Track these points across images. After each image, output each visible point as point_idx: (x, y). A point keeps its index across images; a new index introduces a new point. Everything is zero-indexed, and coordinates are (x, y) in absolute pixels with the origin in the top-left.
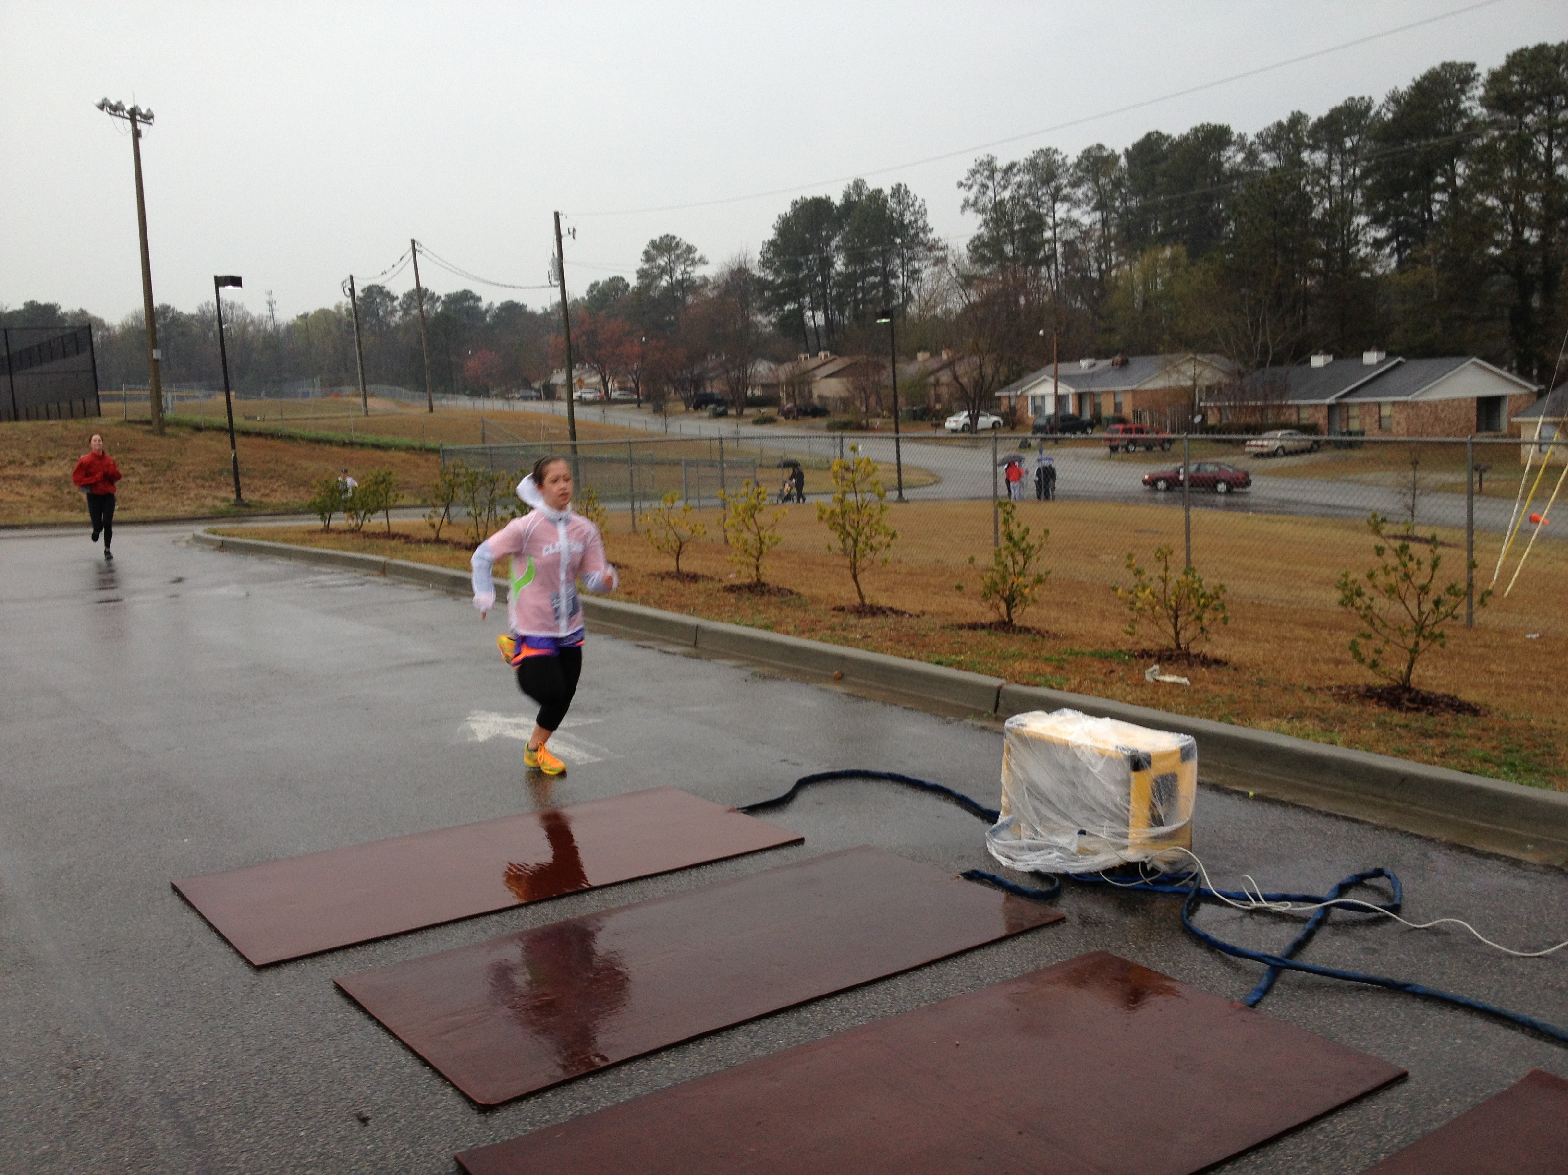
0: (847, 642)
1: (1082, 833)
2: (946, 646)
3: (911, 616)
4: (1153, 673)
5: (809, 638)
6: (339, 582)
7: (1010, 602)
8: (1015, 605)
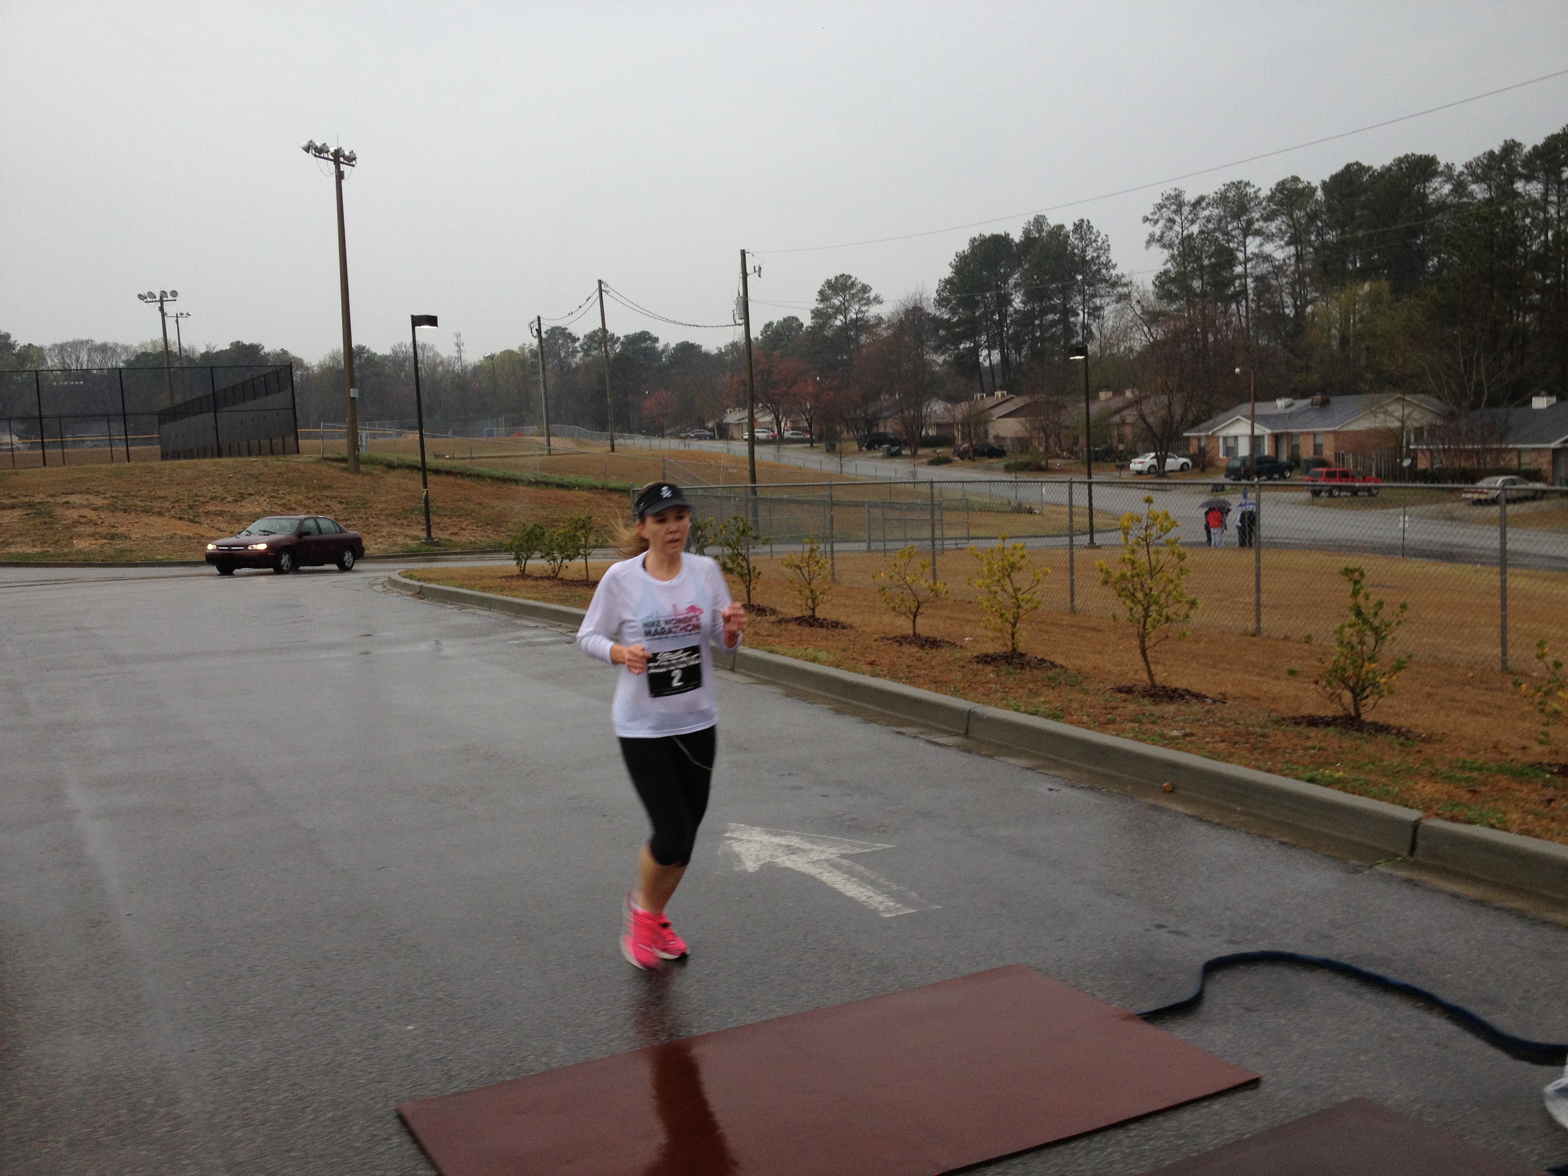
0: (1169, 742)
3: (1214, 701)
6: (546, 639)
7: (1358, 693)
8: (1367, 697)
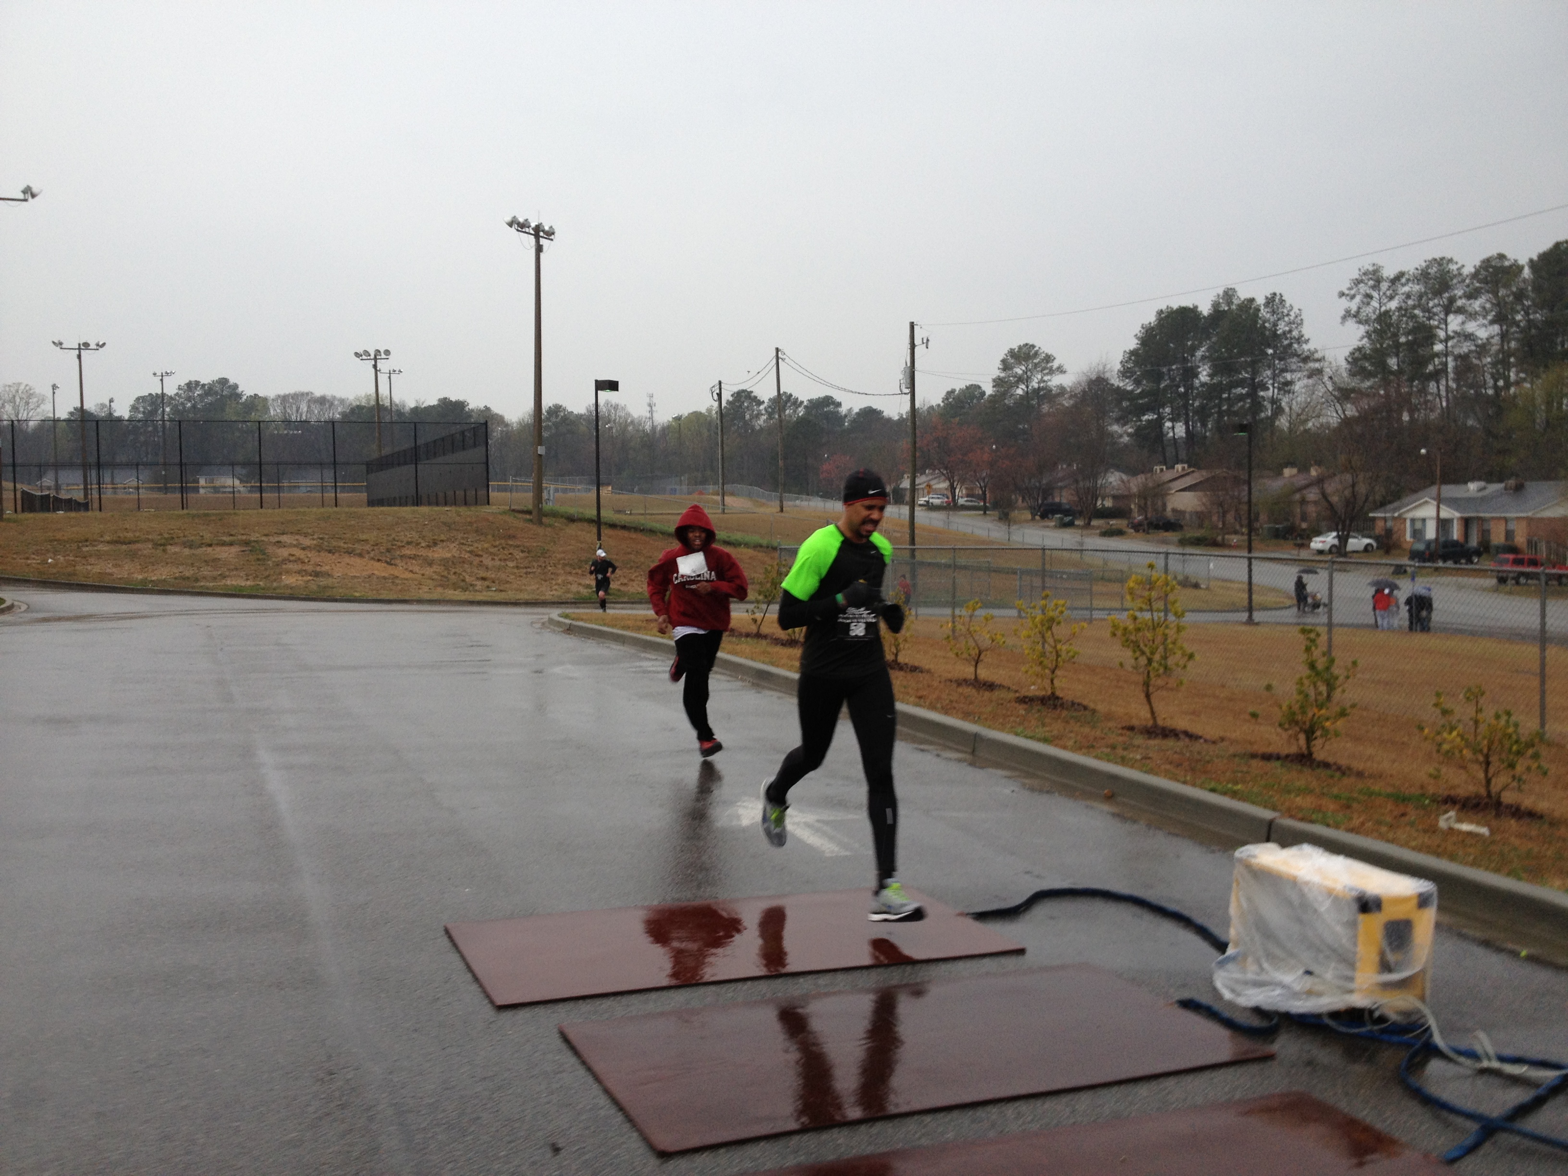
0: (1123, 761)
1: (1309, 973)
2: (1228, 774)
3: (1206, 741)
4: (1448, 820)
5: (1084, 754)
7: (1310, 734)
8: (1316, 738)
